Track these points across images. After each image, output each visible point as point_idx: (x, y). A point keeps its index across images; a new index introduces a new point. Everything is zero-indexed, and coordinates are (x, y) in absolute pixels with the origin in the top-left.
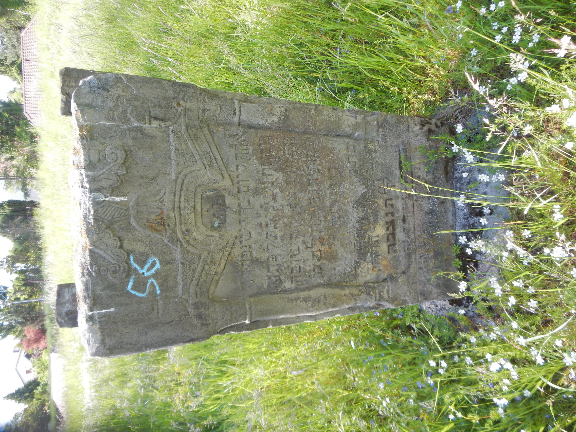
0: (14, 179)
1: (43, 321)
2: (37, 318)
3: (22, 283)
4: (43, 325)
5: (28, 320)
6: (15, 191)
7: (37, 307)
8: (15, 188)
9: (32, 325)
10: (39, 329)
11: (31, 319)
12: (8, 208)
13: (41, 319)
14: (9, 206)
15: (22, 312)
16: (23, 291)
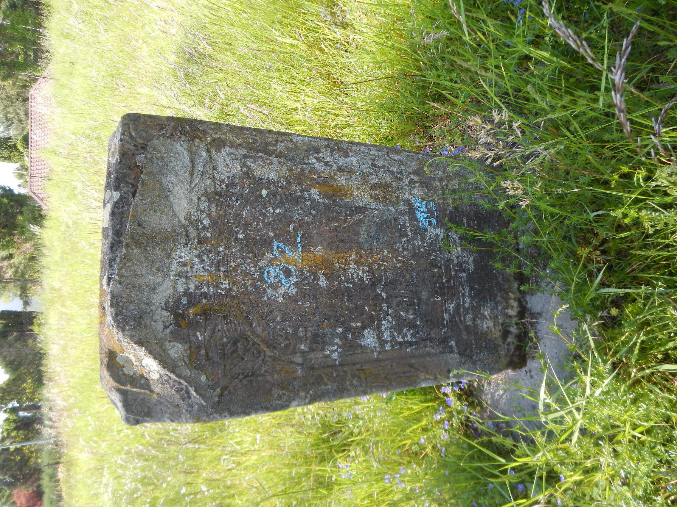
0: (11, 282)
1: (39, 479)
2: (31, 475)
3: (13, 425)
4: (39, 486)
5: (19, 480)
6: (11, 299)
7: (33, 460)
8: (11, 294)
9: (23, 487)
10: (34, 491)
11: (23, 479)
13: (36, 476)
15: (10, 469)
16: (15, 437)
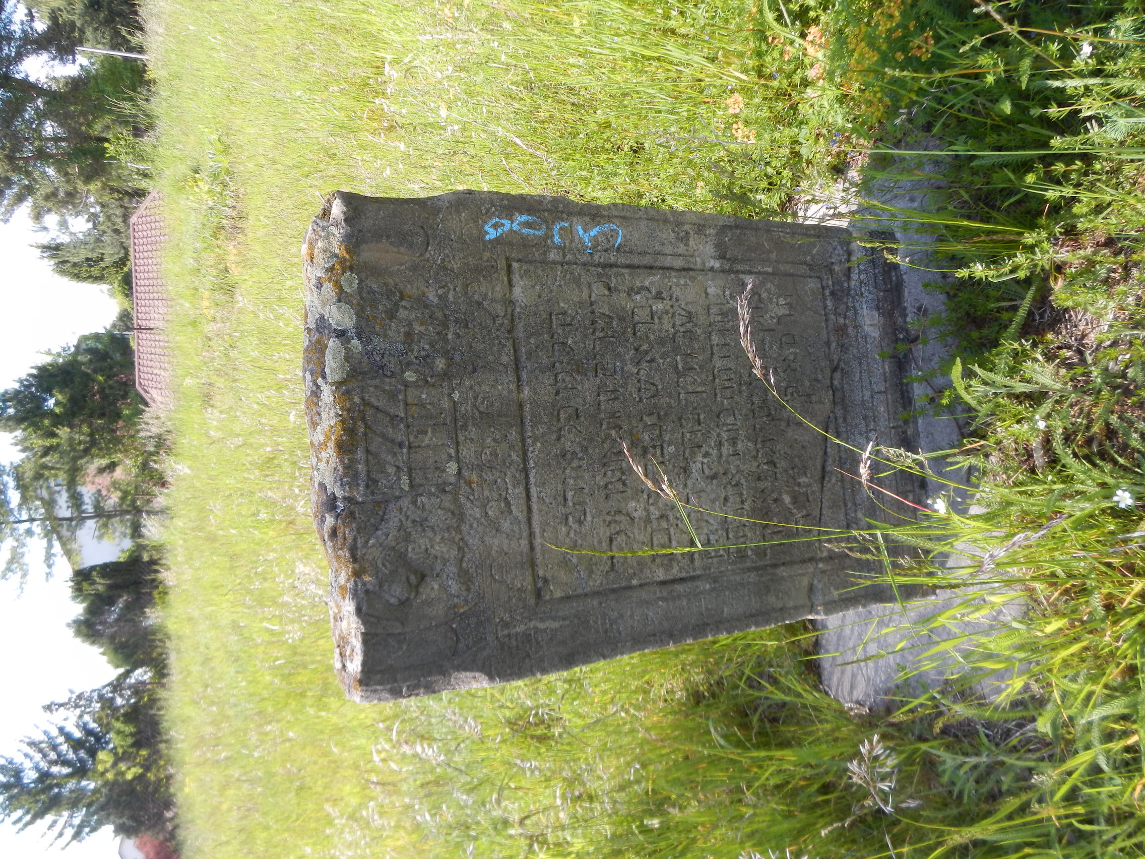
0: (115, 516)
3: (130, 741)
5: (143, 823)
6: (117, 541)
8: (118, 534)
12: (102, 581)
14: (103, 576)
